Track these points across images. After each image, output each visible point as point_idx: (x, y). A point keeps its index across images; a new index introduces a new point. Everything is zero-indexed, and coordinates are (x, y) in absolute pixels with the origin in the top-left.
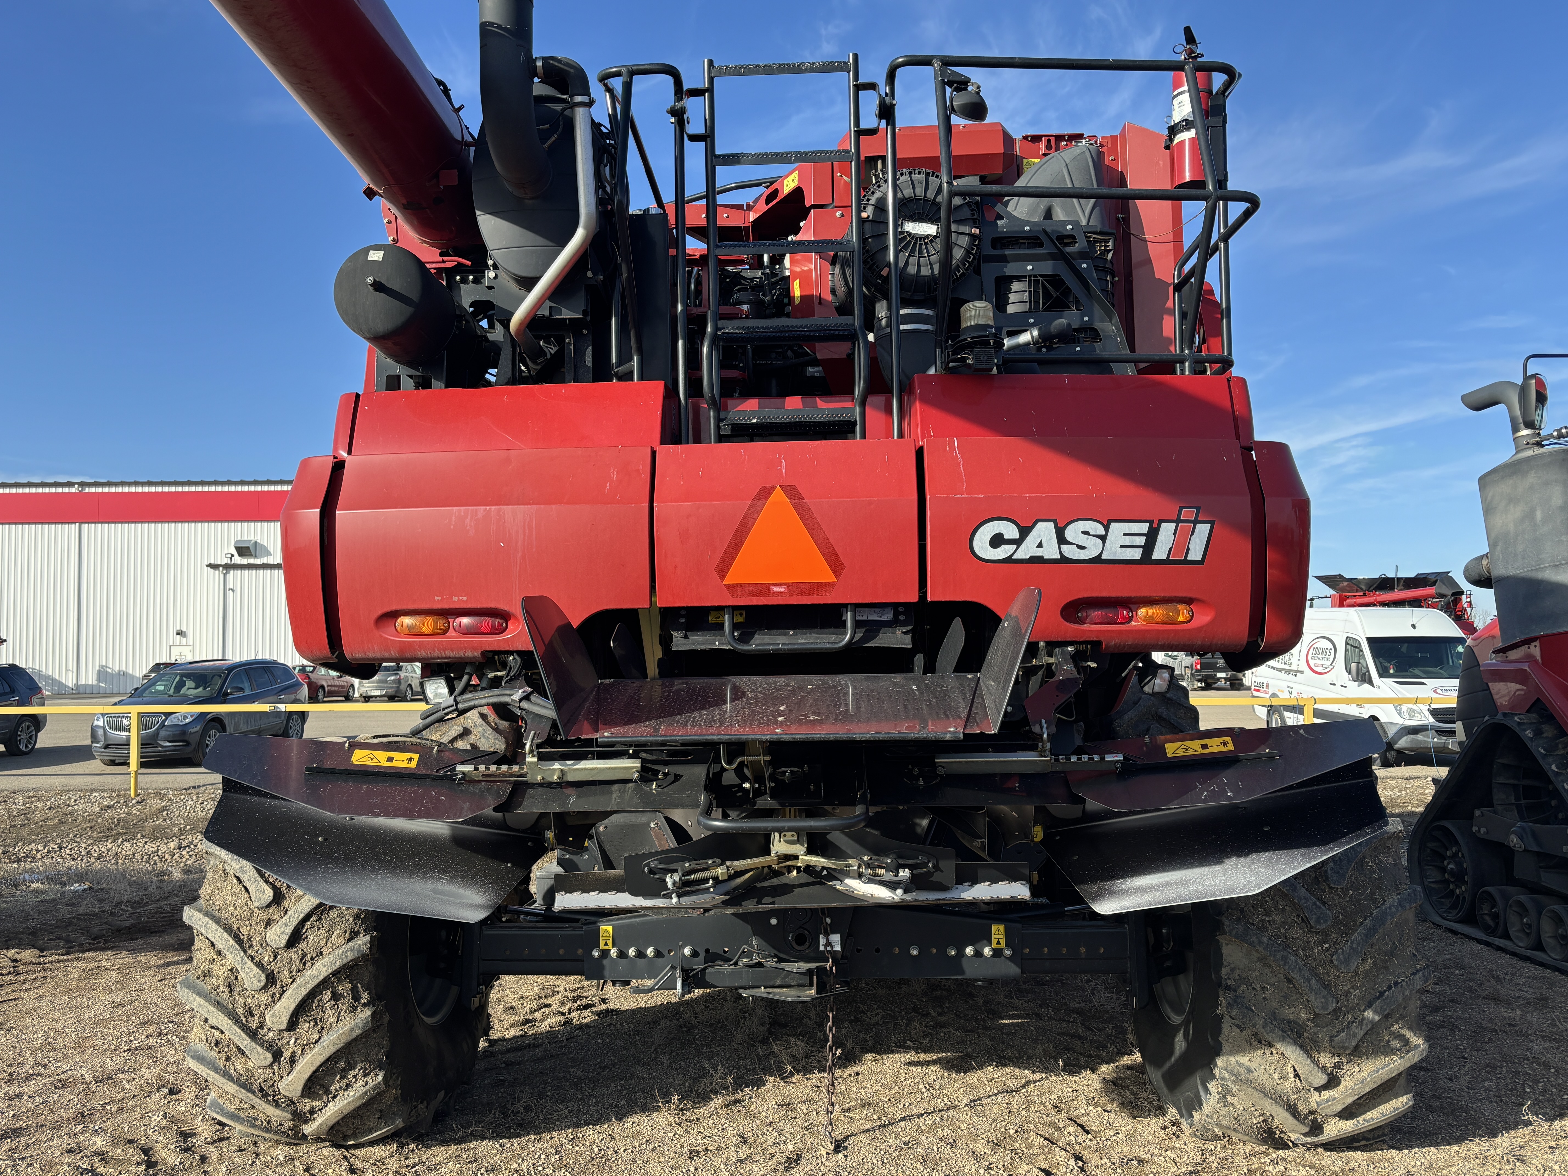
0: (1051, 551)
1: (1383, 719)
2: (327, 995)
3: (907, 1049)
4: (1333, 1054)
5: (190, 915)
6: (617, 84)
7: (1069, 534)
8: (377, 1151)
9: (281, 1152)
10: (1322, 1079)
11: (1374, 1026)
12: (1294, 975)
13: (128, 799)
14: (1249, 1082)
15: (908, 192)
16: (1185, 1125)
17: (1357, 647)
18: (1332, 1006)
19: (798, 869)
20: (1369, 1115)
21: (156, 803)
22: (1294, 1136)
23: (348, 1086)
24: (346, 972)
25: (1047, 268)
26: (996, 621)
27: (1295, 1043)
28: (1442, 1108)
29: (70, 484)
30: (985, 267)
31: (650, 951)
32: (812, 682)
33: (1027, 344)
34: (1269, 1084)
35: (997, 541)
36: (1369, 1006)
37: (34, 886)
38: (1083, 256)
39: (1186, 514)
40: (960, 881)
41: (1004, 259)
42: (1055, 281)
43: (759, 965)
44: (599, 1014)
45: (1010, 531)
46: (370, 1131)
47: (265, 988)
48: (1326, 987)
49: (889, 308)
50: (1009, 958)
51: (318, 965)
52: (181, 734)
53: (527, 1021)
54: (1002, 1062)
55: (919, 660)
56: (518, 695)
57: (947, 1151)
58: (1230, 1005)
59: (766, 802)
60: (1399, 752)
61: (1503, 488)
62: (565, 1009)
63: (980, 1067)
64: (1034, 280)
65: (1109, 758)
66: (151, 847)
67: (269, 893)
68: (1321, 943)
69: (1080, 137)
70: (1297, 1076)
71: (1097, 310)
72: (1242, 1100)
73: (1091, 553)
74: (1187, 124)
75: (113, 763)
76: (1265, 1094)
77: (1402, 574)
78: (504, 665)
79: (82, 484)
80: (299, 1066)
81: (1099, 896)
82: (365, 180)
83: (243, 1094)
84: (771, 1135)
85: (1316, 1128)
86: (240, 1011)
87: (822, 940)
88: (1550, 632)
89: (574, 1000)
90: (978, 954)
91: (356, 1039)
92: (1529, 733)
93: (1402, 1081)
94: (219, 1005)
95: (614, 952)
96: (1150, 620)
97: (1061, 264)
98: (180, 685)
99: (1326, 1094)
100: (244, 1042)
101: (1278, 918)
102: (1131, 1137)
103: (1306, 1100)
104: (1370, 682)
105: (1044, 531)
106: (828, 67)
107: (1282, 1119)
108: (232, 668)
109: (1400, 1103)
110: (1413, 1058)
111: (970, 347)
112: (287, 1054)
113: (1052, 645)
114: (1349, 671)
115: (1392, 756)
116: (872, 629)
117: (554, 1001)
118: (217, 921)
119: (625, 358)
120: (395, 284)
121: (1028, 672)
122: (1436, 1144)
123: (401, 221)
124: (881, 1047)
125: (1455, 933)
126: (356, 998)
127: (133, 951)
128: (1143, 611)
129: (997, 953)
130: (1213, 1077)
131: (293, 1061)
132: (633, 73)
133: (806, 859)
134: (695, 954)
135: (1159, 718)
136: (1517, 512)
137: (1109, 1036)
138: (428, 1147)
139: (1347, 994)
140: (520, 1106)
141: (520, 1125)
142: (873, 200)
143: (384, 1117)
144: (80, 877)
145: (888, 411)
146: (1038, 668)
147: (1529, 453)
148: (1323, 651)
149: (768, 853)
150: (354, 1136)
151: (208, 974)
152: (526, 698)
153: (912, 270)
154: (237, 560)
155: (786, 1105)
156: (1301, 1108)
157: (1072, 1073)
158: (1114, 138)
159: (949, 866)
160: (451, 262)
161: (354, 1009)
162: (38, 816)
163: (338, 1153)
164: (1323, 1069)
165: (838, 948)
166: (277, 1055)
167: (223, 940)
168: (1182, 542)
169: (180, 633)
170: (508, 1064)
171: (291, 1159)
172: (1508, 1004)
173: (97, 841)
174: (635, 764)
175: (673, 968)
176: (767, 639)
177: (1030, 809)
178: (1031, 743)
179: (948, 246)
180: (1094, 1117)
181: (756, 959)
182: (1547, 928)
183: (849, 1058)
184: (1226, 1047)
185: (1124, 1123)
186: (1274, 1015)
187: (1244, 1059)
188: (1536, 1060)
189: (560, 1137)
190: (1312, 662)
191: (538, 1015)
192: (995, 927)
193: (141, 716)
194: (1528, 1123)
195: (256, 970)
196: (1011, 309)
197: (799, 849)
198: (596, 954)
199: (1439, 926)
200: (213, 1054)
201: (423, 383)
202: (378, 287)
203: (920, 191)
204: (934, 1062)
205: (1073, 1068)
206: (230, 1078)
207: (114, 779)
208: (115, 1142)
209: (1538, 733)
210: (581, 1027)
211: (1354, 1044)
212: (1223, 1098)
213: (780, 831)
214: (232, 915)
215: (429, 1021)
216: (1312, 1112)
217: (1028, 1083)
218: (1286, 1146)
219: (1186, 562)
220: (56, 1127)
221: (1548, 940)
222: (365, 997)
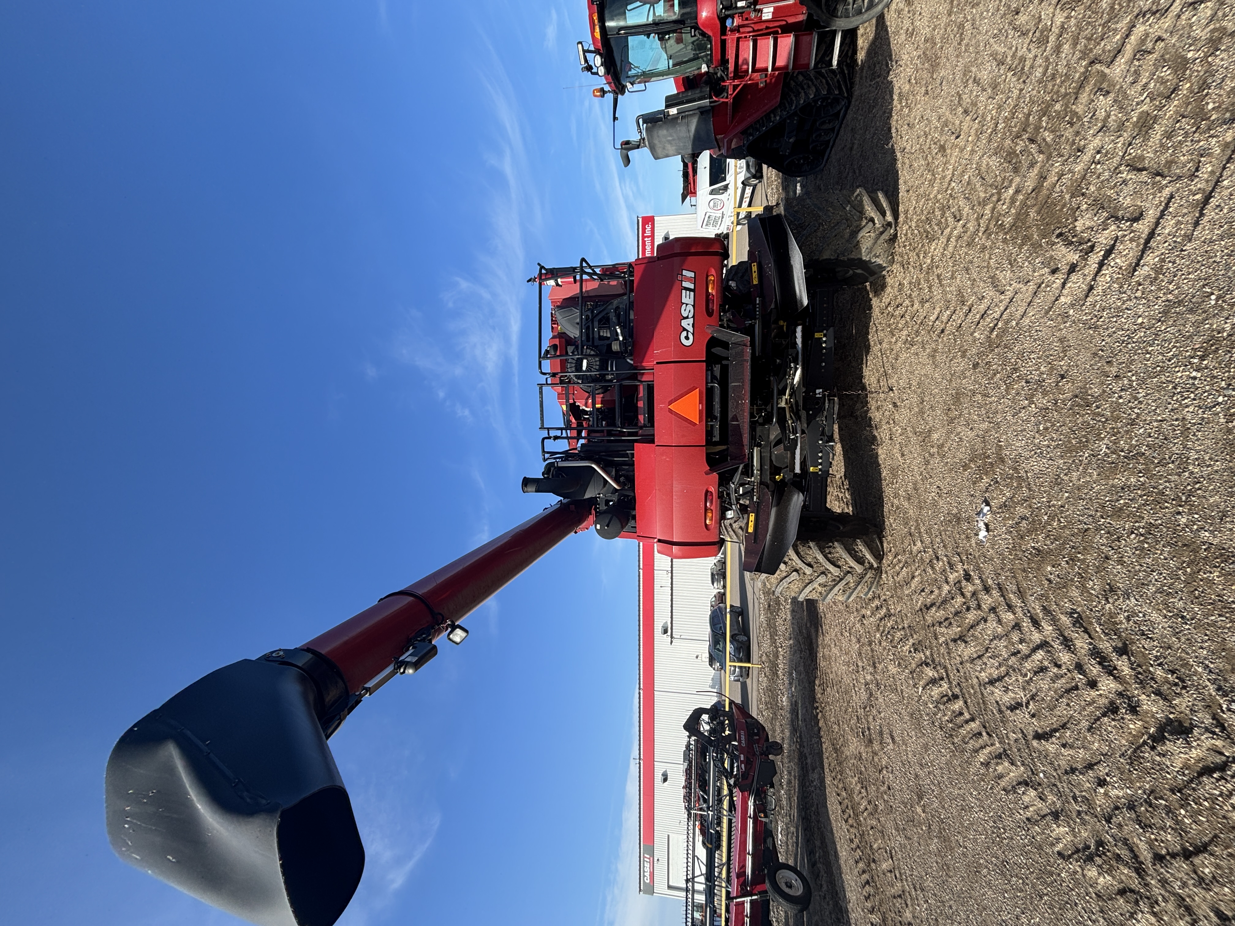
0: (691, 321)
1: (743, 179)
2: (829, 555)
3: (862, 368)
4: (862, 220)
5: (801, 598)
6: (547, 456)
7: (685, 315)
8: (885, 545)
9: (884, 576)
10: (871, 224)
11: (852, 206)
12: (834, 234)
13: (762, 668)
14: (871, 248)
15: (574, 369)
16: (889, 269)
17: (713, 190)
18: (845, 221)
19: (790, 399)
20: (885, 206)
21: (764, 658)
22: (892, 231)
23: (861, 551)
24: (822, 550)
25: (596, 324)
26: (713, 338)
27: (857, 233)
28: (887, 175)
29: (639, 693)
30: (596, 344)
31: (820, 455)
32: (732, 395)
33: (621, 330)
34: (872, 241)
35: (687, 338)
36: (845, 208)
37: (793, 689)
38: (592, 312)
39: (680, 278)
40: (796, 348)
41: (593, 338)
42: (600, 321)
43: (826, 417)
44: (845, 479)
45: (684, 334)
46: (877, 545)
47: (826, 575)
48: (838, 223)
49: (608, 374)
50: (827, 331)
51: (819, 558)
52: (737, 650)
53: (847, 504)
54: (868, 333)
55: (724, 362)
56: (733, 486)
57: (894, 352)
58: (844, 256)
59: (769, 408)
60: (756, 172)
61: (659, 151)
62: (843, 491)
63: (868, 340)
64: (600, 328)
65: (758, 302)
66: (781, 658)
67: (794, 573)
68: (823, 225)
69: (552, 313)
70: (869, 232)
71: (610, 307)
72: (878, 250)
73: (692, 308)
74: (556, 280)
75: (748, 675)
76: (876, 242)
77: (682, 168)
78: (722, 492)
79: (640, 689)
80: (853, 565)
81: (802, 303)
82: (573, 533)
83: (862, 584)
84: (887, 413)
85: (889, 224)
86: (833, 583)
87: (818, 396)
88: (713, 132)
89: (840, 488)
90: (825, 342)
91: (845, 547)
92: (751, 138)
93: (872, 195)
94: (831, 590)
95: (820, 467)
96: (713, 289)
97: (595, 319)
98: (718, 650)
99: (876, 221)
100: (844, 582)
101: (814, 240)
102: (892, 287)
103: (879, 228)
104: (728, 184)
105: (684, 323)
106: (541, 393)
107: (886, 236)
108: (712, 631)
109: (881, 196)
110: (864, 192)
111: (626, 348)
112: (849, 569)
113: (721, 320)
114: (723, 193)
115: (758, 175)
116: (714, 378)
117: (841, 495)
118: (803, 590)
119: (626, 455)
120: (607, 521)
121: (729, 327)
122: (898, 179)
123: (580, 527)
124: (861, 377)
125: (828, 159)
126: (831, 547)
127: (817, 647)
128: (710, 291)
129: (825, 336)
130: (870, 260)
131: (851, 567)
132: (543, 451)
133: (787, 396)
134: (821, 440)
135: (742, 276)
136: (668, 146)
137: (860, 294)
138: (885, 528)
139: (841, 216)
140: (874, 500)
141: (880, 499)
142: (576, 380)
143: (873, 541)
144: (791, 674)
145: (643, 374)
146: (727, 324)
147: (647, 143)
148: (715, 204)
149: (785, 408)
150: (880, 552)
151: (820, 593)
152: (733, 483)
153: (597, 367)
154: (669, 633)
155: (878, 408)
156: (881, 230)
157: (872, 308)
158: (552, 302)
159: (790, 351)
160: (593, 512)
161: (834, 548)
162: (767, 699)
163: (885, 557)
164: (867, 223)
165: (821, 390)
166: (849, 572)
167: (809, 588)
168: (688, 279)
169: (697, 657)
170: (861, 507)
171: (886, 572)
172: (853, 144)
173: (778, 677)
174: (755, 449)
175: (826, 446)
176: (716, 411)
177: (773, 326)
178: (752, 326)
179: (590, 355)
180: (886, 300)
181: (824, 419)
182: (826, 126)
183: (864, 388)
184: (859, 256)
185: (889, 289)
186: (847, 241)
187: (863, 250)
188: (872, 137)
189: (884, 483)
190: (719, 208)
191: (845, 500)
192: (816, 337)
193: (730, 661)
194: (893, 146)
195: (820, 577)
196: (609, 335)
197: (784, 398)
198: (820, 473)
199: (825, 165)
200: (848, 593)
201: (634, 517)
202: (608, 526)
203: (573, 365)
204: (866, 357)
205: (870, 308)
206: (856, 588)
207: (754, 673)
208: (878, 630)
209: (751, 135)
210: (849, 484)
211: (858, 213)
212: (878, 257)
213: (778, 404)
214: (801, 585)
215: (842, 528)
216: (883, 226)
217: (874, 324)
218: (896, 234)
219: (695, 278)
220: (872, 650)
221: (830, 126)
222: (831, 544)
